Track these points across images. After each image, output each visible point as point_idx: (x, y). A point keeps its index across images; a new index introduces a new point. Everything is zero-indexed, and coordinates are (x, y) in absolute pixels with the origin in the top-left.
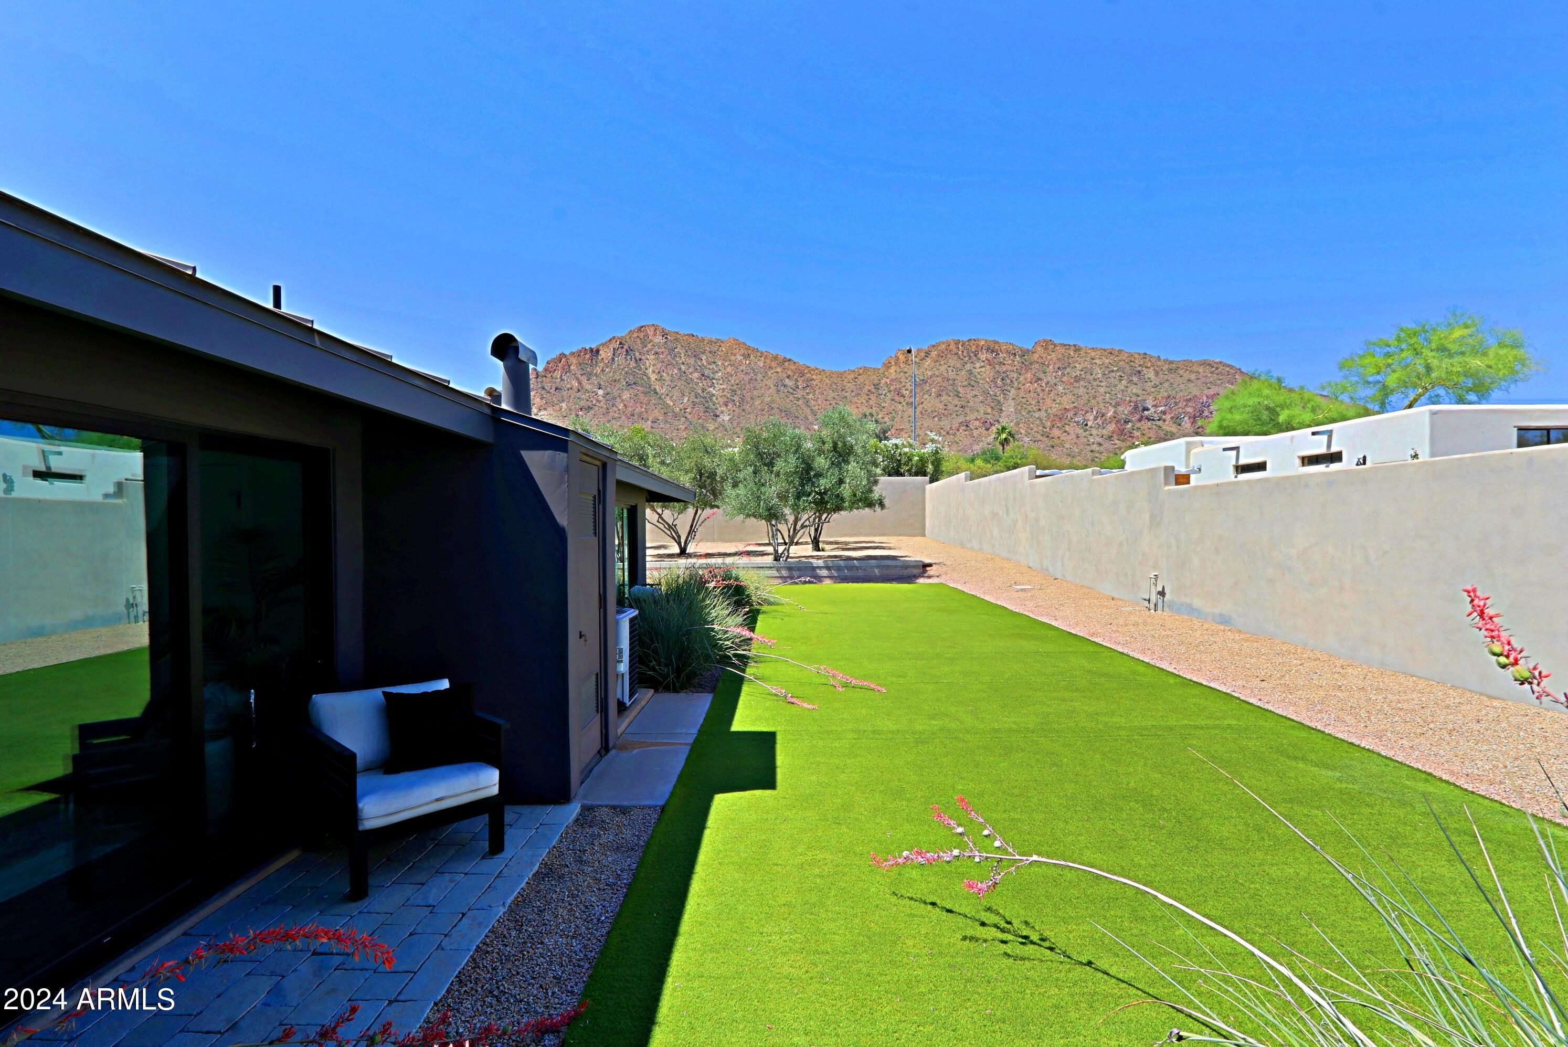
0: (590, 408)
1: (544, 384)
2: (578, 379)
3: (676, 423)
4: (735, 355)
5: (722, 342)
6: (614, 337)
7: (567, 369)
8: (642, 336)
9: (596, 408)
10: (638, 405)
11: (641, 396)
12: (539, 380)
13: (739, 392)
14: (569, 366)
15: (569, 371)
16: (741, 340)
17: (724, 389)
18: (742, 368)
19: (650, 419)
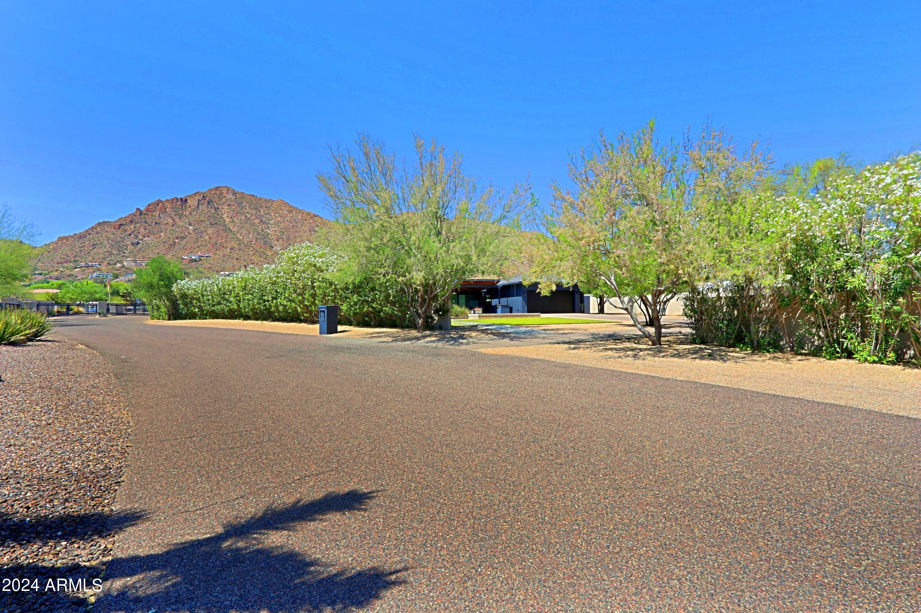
0: (183, 238)
1: (146, 219)
2: (172, 218)
3: (247, 250)
4: (282, 210)
5: (273, 201)
6: (198, 192)
7: (164, 210)
8: (218, 193)
9: (188, 238)
10: (220, 238)
11: (222, 233)
12: (142, 216)
13: (286, 233)
14: (165, 209)
15: (166, 212)
16: (286, 201)
17: (276, 231)
18: (287, 218)
19: (229, 247)
